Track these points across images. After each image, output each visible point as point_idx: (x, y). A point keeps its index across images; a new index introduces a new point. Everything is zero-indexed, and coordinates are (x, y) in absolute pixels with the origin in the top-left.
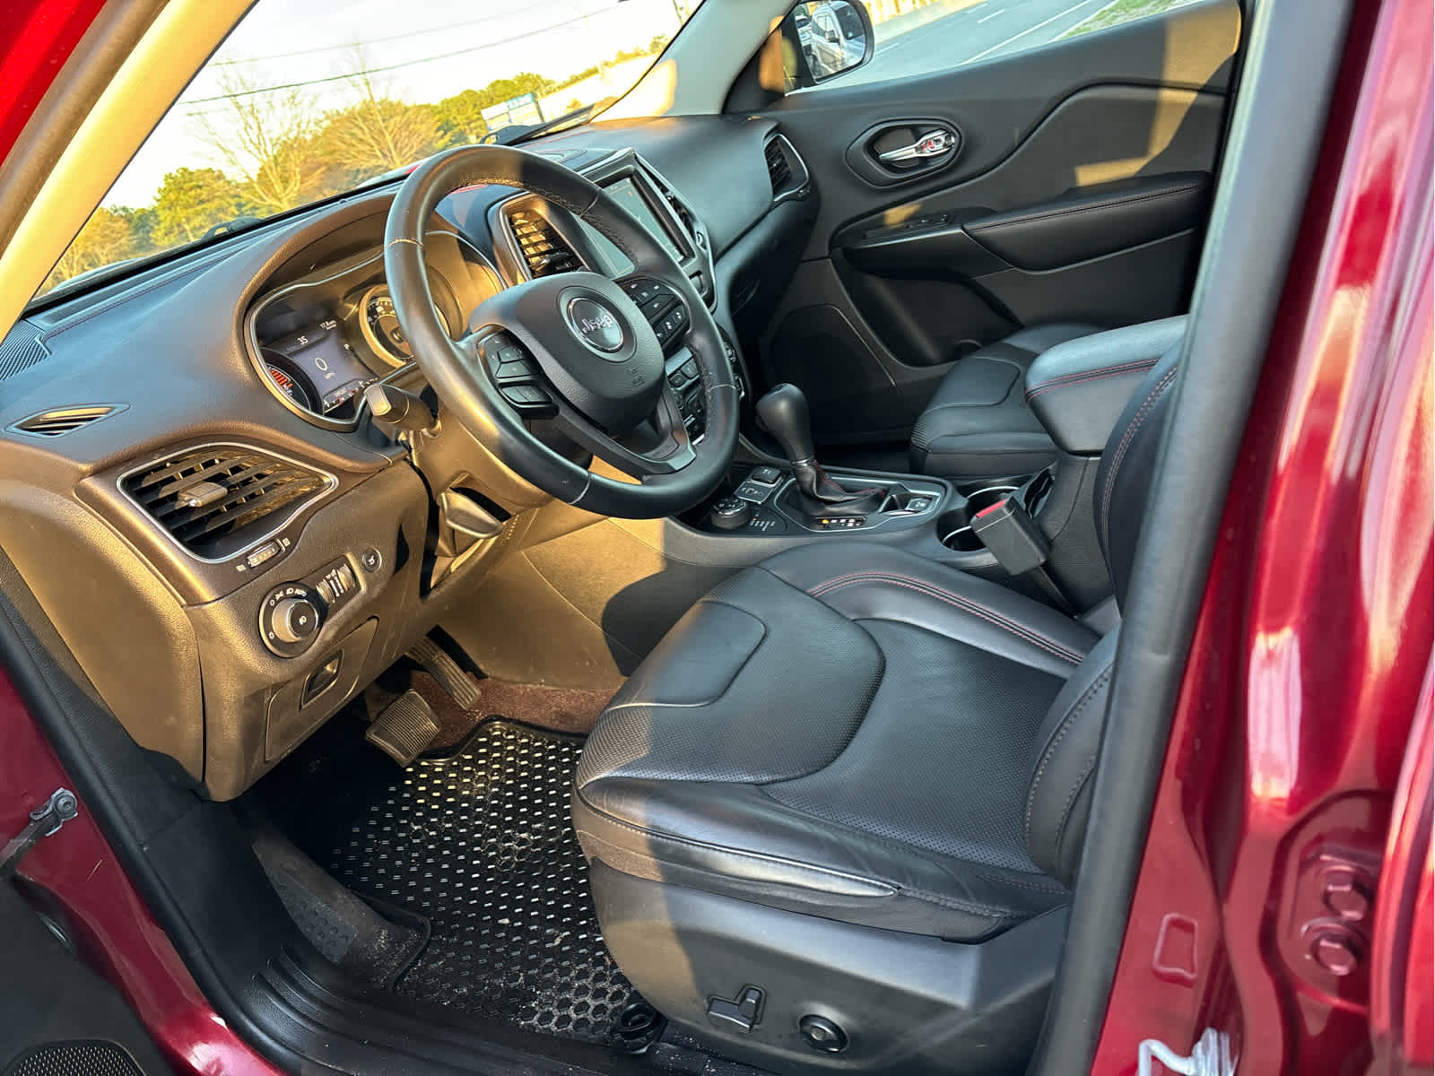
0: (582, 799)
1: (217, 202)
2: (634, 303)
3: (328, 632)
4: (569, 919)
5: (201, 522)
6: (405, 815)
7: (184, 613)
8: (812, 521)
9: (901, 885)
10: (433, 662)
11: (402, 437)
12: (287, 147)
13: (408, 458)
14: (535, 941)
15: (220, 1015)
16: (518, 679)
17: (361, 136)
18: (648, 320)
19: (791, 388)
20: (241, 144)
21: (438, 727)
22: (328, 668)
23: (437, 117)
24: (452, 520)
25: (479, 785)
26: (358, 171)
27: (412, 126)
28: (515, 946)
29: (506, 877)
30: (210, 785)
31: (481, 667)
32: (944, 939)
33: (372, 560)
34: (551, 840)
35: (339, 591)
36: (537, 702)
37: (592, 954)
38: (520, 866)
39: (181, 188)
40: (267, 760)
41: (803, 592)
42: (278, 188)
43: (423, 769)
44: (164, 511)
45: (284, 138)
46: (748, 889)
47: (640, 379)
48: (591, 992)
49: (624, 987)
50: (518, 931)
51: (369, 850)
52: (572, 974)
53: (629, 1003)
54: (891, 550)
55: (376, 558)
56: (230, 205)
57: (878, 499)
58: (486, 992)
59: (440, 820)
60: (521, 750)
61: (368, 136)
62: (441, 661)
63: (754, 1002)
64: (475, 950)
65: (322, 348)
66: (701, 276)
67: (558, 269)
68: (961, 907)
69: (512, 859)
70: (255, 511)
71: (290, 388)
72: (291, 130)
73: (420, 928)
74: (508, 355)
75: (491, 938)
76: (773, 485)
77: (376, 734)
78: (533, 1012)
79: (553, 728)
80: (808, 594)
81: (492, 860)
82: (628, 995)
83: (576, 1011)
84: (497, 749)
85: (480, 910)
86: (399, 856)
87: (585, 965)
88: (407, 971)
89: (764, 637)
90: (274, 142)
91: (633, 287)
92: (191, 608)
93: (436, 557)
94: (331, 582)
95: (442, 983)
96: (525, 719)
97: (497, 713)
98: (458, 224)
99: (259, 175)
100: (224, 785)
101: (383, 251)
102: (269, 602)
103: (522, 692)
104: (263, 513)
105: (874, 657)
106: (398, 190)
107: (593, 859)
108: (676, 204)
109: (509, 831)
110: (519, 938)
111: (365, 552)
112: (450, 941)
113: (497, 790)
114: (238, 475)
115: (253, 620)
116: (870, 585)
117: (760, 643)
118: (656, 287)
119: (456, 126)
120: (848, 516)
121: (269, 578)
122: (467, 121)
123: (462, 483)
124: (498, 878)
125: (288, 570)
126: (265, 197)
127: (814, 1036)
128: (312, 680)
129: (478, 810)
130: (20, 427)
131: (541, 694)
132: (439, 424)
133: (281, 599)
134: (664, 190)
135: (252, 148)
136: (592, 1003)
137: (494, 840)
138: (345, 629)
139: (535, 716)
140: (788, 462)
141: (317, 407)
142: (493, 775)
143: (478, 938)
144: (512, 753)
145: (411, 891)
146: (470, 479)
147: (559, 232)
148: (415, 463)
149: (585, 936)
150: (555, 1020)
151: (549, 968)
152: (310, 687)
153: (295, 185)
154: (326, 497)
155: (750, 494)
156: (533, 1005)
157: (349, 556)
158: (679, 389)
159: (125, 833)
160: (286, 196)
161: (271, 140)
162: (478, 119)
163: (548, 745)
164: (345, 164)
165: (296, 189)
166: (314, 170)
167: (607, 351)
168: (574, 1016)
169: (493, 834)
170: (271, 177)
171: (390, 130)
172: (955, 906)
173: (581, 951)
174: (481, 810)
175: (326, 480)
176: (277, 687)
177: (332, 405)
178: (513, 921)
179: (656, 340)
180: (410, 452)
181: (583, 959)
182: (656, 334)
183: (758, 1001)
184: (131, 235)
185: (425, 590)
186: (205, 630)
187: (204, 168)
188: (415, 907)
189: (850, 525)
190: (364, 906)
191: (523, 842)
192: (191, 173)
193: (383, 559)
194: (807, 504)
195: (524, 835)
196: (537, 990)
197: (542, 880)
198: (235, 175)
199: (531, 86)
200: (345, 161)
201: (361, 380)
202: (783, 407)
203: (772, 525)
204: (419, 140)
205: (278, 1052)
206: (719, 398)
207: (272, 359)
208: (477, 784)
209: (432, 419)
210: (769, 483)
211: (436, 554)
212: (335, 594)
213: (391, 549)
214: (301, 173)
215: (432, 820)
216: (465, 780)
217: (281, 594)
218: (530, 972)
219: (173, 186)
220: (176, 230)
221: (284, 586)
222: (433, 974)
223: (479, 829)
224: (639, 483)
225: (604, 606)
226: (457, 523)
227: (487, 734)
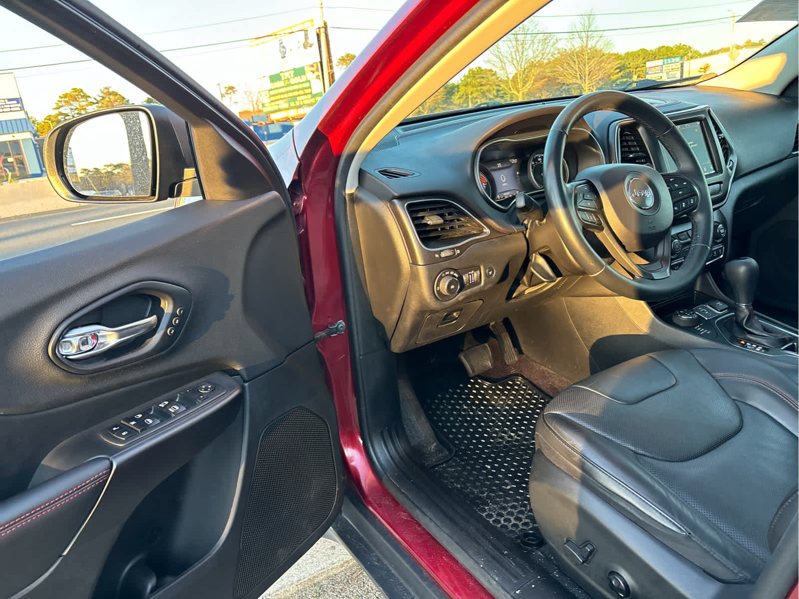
0: (543, 419)
1: (488, 86)
2: (668, 188)
3: (460, 297)
4: (518, 480)
5: (429, 232)
6: (462, 399)
7: (409, 267)
8: (734, 340)
9: (691, 533)
10: (501, 336)
11: (526, 222)
12: (533, 65)
13: (524, 232)
14: (498, 482)
15: (362, 439)
16: (538, 361)
17: (572, 66)
18: (672, 199)
19: (753, 262)
20: (510, 59)
21: (492, 365)
22: (455, 314)
23: (620, 61)
24: (533, 268)
25: (501, 402)
26: (564, 84)
27: (603, 64)
28: (489, 480)
29: (497, 448)
30: (392, 344)
31: (523, 348)
32: (704, 571)
33: (490, 273)
34: (524, 442)
35: (472, 280)
36: (543, 375)
37: (522, 501)
38: (505, 447)
39: (474, 77)
40: (417, 343)
41: (710, 373)
42: (520, 86)
43: (478, 383)
44: (417, 222)
45: (532, 60)
46: (607, 494)
47: (654, 227)
48: (514, 517)
49: (531, 522)
50: (492, 474)
51: (441, 407)
52: (509, 505)
53: (531, 529)
54: (777, 372)
55: (493, 273)
56: (494, 89)
57: (784, 341)
58: (468, 492)
59: (477, 409)
60: (526, 395)
61: (577, 66)
62: (505, 337)
63: (589, 550)
64: (470, 472)
65: (506, 171)
66: (722, 185)
67: (637, 161)
68: (722, 561)
69: (503, 442)
70: (451, 234)
71: (486, 185)
72: (537, 56)
73: (450, 451)
74: (589, 196)
75: (479, 471)
76: (720, 313)
77: (464, 356)
78: (485, 511)
79: (547, 392)
80: (712, 376)
81: (493, 438)
82: (531, 526)
83: (504, 520)
84: (515, 390)
85: (479, 456)
86: (453, 415)
87: (517, 504)
88: (438, 465)
89: (673, 385)
90: (527, 61)
91: (671, 180)
92: (413, 265)
93: (520, 284)
94: (470, 276)
95: (451, 478)
96: (535, 382)
97: (522, 374)
98: (593, 127)
99: (514, 77)
100: (397, 345)
101: (548, 133)
102: (442, 274)
103: (537, 368)
104: (454, 237)
105: (736, 421)
106: (568, 104)
107: (538, 449)
108: (723, 141)
109: (506, 429)
110: (492, 477)
111: (489, 268)
112: (461, 463)
113: (508, 408)
114: (450, 216)
115: (433, 280)
116: (753, 385)
117: (669, 388)
118: (685, 183)
119: (628, 68)
120: (758, 344)
121: (446, 264)
122: (636, 67)
123: (545, 252)
124: (493, 447)
125: (454, 263)
126: (512, 89)
127: (613, 583)
128: (447, 316)
129: (496, 413)
130: (379, 171)
131: (546, 374)
132: (545, 220)
133: (447, 275)
134: (719, 132)
135: (515, 62)
136: (513, 521)
137: (498, 430)
138: (468, 299)
139: (540, 382)
140: (733, 302)
141: (494, 197)
142: (509, 401)
143: (474, 469)
144: (522, 395)
145: (452, 433)
146: (549, 251)
147: (645, 143)
148: (527, 236)
149: (522, 491)
150: (493, 519)
151: (500, 497)
152: (444, 319)
153: (529, 85)
154: (481, 238)
155: (703, 313)
156: (486, 508)
157: (482, 267)
158: (681, 242)
159: (357, 347)
160: (522, 90)
161: (526, 59)
162: (643, 66)
163: (541, 399)
164: (558, 79)
165: (529, 88)
166: (542, 79)
167: (642, 209)
168: (502, 522)
169: (498, 427)
170: (519, 80)
171: (590, 64)
172: (719, 559)
173: (518, 497)
174: (497, 413)
175: (485, 231)
176: (433, 312)
177: (501, 198)
178: (492, 468)
179: (672, 210)
180: (527, 229)
181: (517, 500)
182: (674, 207)
183: (591, 552)
184: (444, 95)
185: (509, 297)
186: (414, 276)
187: (489, 69)
188: (452, 441)
189: (758, 349)
190: (431, 428)
191: (510, 437)
192: (482, 70)
193: (495, 274)
194: (736, 329)
195: (512, 434)
196: (490, 502)
197: (513, 458)
198: (501, 74)
199: (684, 52)
200: (559, 77)
201: (517, 190)
202: (742, 269)
203: (708, 333)
204: (604, 73)
205: (377, 467)
206: (697, 252)
207: (482, 170)
208: (500, 401)
209: (542, 217)
210: (718, 310)
211: (521, 282)
212: (470, 281)
213: (501, 271)
214: (534, 80)
215: (473, 407)
216: (495, 397)
217: (448, 273)
218: (491, 494)
219: (471, 75)
220: (465, 97)
221: (450, 270)
222: (447, 472)
223: (493, 421)
224: (632, 279)
225: (595, 341)
226: (535, 269)
227: (514, 381)
